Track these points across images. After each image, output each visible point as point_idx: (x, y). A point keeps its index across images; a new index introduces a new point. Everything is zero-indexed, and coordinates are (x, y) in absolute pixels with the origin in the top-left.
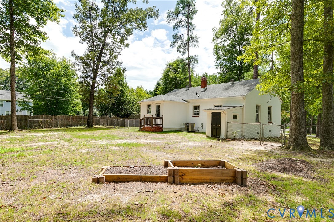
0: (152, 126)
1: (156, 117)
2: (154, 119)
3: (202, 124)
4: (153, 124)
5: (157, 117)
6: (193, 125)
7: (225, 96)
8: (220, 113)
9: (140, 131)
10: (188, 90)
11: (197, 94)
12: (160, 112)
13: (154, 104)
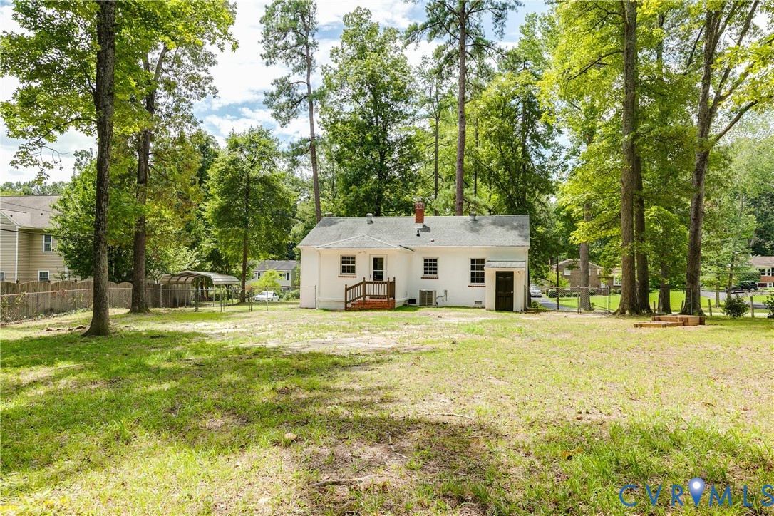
0: (364, 299)
1: (372, 280)
2: (367, 285)
3: (446, 293)
4: (367, 294)
5: (374, 280)
6: (430, 293)
7: (500, 244)
8: (513, 272)
9: (347, 309)
10: (372, 222)
11: (418, 235)
12: (384, 271)
13: (368, 254)
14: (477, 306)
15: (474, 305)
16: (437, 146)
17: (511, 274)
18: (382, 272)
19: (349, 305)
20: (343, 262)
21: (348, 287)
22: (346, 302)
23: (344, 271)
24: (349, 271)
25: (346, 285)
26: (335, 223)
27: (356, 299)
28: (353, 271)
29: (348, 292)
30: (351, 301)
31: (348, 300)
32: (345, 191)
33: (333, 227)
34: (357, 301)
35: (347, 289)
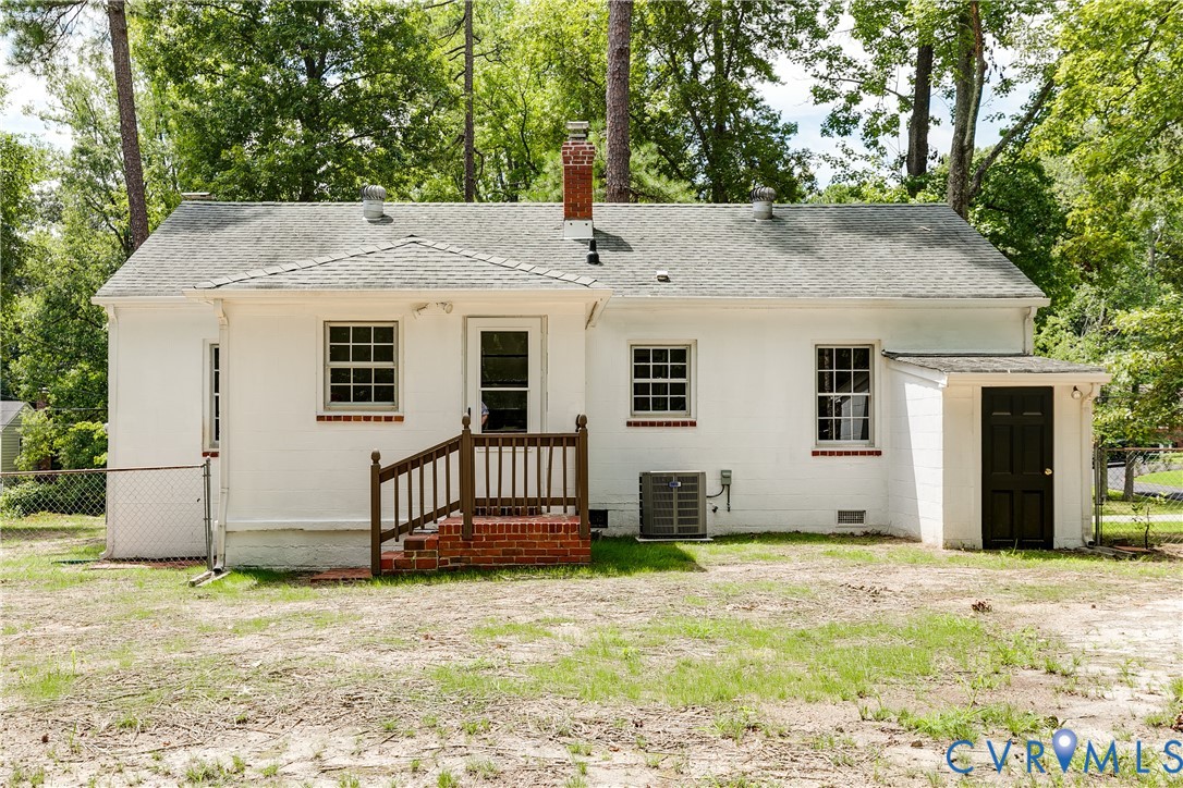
0: (467, 517)
3: (725, 478)
4: (481, 493)
6: (687, 486)
7: (929, 288)
8: (1049, 391)
9: (384, 571)
10: (384, 219)
11: (594, 260)
12: (533, 390)
13: (455, 318)
14: (848, 528)
15: (833, 526)
16: (469, 58)
17: (1043, 397)
18: (525, 394)
19: (392, 548)
20: (337, 354)
21: (384, 464)
22: (378, 536)
23: (339, 395)
24: (363, 395)
25: (376, 457)
26: (237, 220)
27: (426, 518)
28: (387, 395)
29: (387, 487)
30: (399, 530)
31: (387, 521)
32: (205, 166)
33: (232, 231)
34: (430, 525)
35: (380, 475)
